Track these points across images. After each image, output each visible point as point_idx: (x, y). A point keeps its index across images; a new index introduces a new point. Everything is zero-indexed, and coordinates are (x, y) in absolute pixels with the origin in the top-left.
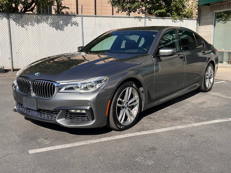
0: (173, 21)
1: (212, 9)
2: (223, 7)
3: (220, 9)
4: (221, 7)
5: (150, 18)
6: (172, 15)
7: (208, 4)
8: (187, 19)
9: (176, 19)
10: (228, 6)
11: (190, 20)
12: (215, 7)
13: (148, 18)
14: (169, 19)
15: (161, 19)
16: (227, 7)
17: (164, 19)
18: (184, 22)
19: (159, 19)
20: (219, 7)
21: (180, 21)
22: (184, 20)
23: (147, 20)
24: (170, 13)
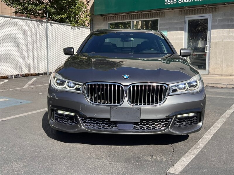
0: (71, 28)
1: (106, 20)
2: (117, 19)
3: (114, 20)
4: (115, 19)
5: (52, 23)
6: (70, 22)
7: (102, 15)
8: (83, 28)
9: (74, 26)
10: (123, 18)
11: (85, 28)
12: (108, 19)
13: (49, 23)
14: (69, 25)
15: (61, 25)
16: (121, 19)
17: (64, 25)
18: (81, 30)
19: (59, 24)
20: (113, 18)
21: (77, 29)
22: (80, 28)
23: (49, 24)
24: (69, 20)
